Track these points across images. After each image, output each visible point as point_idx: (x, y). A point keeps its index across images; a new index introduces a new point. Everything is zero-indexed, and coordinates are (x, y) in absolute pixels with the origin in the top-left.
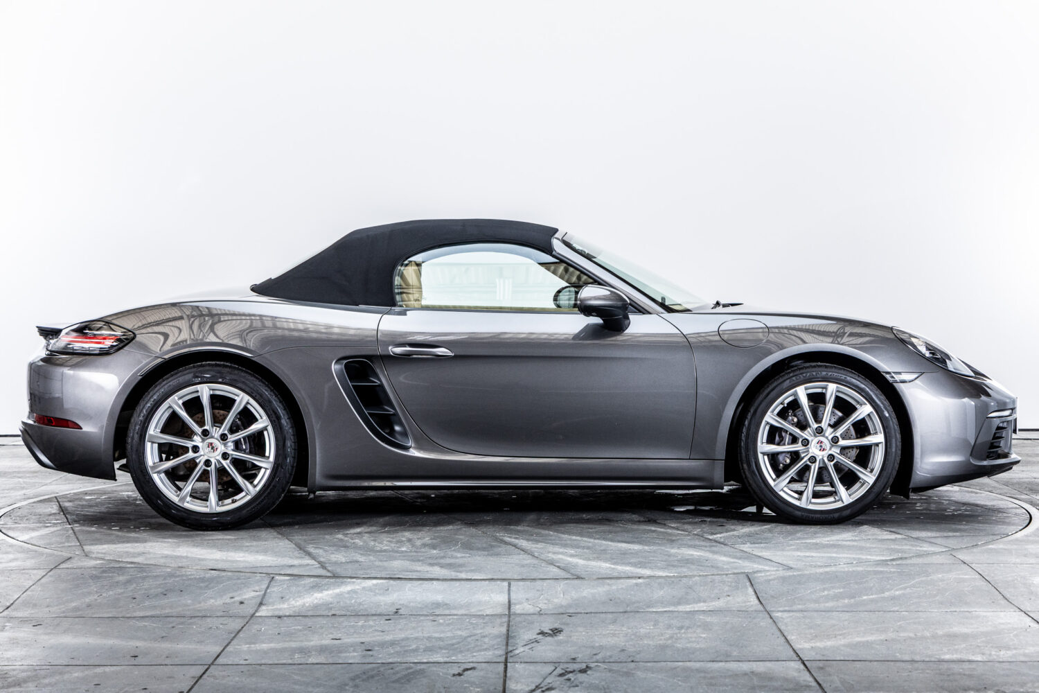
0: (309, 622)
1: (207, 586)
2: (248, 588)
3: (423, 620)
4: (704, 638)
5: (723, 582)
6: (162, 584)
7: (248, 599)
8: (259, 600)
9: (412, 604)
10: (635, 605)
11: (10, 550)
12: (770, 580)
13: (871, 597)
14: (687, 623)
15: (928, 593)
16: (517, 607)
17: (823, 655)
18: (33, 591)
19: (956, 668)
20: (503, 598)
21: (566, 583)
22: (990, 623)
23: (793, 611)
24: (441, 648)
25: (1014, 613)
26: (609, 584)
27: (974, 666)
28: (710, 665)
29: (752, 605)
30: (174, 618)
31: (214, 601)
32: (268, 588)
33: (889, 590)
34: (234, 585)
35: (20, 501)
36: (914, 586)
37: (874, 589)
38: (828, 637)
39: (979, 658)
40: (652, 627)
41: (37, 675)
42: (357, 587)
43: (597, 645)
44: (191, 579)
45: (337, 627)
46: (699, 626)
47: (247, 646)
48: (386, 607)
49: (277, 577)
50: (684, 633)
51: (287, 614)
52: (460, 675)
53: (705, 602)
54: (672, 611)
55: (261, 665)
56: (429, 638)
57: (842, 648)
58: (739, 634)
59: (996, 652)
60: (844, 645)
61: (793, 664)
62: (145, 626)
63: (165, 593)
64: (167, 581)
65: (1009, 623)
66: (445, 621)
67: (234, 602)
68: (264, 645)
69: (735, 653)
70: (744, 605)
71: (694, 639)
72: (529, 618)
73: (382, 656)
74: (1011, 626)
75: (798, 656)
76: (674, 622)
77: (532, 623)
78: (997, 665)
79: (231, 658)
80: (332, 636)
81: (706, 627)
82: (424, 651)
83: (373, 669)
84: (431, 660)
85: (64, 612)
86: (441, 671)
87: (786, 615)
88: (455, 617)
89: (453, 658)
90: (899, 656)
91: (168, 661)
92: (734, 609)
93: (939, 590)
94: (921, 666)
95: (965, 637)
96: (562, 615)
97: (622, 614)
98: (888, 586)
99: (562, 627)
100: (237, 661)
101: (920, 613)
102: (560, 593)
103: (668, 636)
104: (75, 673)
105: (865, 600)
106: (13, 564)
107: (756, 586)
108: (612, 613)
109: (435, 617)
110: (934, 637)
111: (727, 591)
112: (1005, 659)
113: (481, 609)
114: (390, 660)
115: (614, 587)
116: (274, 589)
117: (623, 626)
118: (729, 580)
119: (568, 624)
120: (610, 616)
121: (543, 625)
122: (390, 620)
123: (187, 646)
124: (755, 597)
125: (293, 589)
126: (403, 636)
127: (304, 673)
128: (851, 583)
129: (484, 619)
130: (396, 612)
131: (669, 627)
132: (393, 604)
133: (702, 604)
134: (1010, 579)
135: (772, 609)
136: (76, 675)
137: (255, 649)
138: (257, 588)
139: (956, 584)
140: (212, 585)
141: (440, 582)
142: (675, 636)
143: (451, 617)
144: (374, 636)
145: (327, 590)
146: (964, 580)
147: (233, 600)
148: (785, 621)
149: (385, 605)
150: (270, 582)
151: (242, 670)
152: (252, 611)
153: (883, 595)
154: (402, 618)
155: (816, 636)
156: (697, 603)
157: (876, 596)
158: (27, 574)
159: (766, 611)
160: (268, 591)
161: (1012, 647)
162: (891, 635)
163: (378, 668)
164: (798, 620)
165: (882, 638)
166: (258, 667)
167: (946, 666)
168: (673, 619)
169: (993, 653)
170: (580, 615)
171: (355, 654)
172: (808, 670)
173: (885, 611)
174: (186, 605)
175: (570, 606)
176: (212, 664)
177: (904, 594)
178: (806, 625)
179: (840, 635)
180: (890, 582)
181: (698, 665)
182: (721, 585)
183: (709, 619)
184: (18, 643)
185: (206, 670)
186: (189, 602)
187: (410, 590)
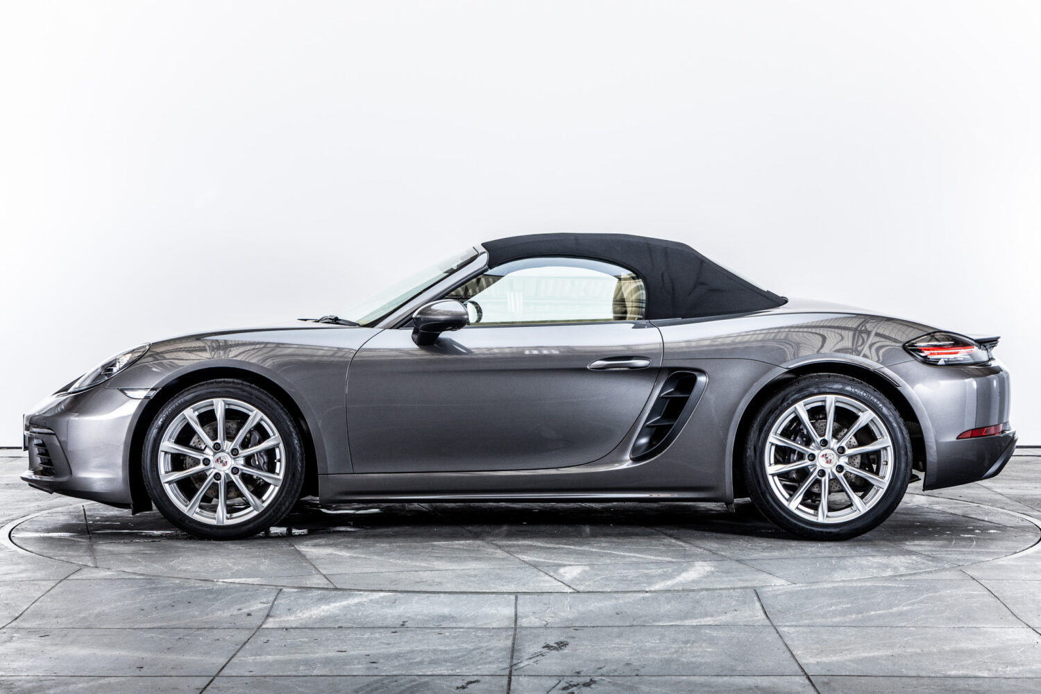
0: (316, 634)
1: (215, 598)
2: (256, 599)
3: (428, 633)
4: (709, 652)
5: (730, 597)
6: (171, 595)
7: (256, 611)
8: (266, 612)
9: (418, 617)
10: (643, 619)
11: (21, 561)
12: (778, 595)
13: (879, 612)
14: (693, 637)
15: (936, 609)
16: (524, 620)
17: (829, 671)
18: (41, 602)
19: (962, 684)
20: (509, 611)
21: (573, 597)
22: (997, 639)
23: (800, 626)
24: (446, 661)
25: (1023, 630)
26: (616, 598)
27: (980, 682)
28: (714, 679)
29: (759, 621)
30: (181, 630)
31: (222, 613)
32: (275, 600)
33: (897, 605)
34: (242, 597)
35: (34, 512)
36: (921, 602)
37: (882, 604)
38: (835, 652)
39: (986, 674)
40: (657, 641)
41: (41, 685)
42: (365, 599)
43: (602, 658)
44: (200, 591)
45: (343, 639)
46: (705, 641)
47: (253, 658)
48: (393, 620)
49: (285, 590)
50: (690, 647)
51: (294, 626)
52: (463, 687)
53: (712, 616)
54: (679, 626)
55: (265, 676)
56: (435, 651)
57: (848, 663)
58: (744, 648)
59: (1003, 668)
60: (850, 661)
61: (797, 679)
62: (152, 637)
63: (173, 604)
64: (175, 593)
65: (1016, 640)
66: (451, 635)
67: (241, 614)
68: (270, 657)
69: (740, 668)
70: (751, 619)
71: (699, 654)
72: (535, 631)
73: (386, 669)
74: (1018, 642)
75: (803, 670)
76: (681, 637)
77: (538, 636)
78: (1003, 681)
79: (236, 670)
80: (337, 649)
81: (712, 641)
82: (429, 663)
83: (376, 682)
84: (435, 673)
85: (71, 623)
86: (444, 683)
87: (792, 630)
88: (461, 630)
89: (458, 671)
90: (905, 672)
91: (173, 673)
92: (741, 623)
93: (947, 606)
94: (926, 681)
95: (971, 653)
96: (567, 630)
97: (628, 628)
98: (897, 602)
99: (569, 640)
100: (242, 672)
101: (928, 629)
102: (567, 607)
103: (673, 650)
104: (80, 683)
105: (872, 616)
106: (23, 575)
107: (764, 602)
108: (618, 626)
109: (442, 630)
110: (941, 652)
111: (734, 606)
112: (1011, 676)
113: (488, 621)
114: (395, 673)
115: (621, 601)
116: (282, 601)
117: (629, 640)
118: (738, 594)
119: (573, 637)
120: (616, 630)
121: (549, 638)
122: (396, 632)
123: (193, 658)
124: (762, 611)
125: (301, 601)
126: (408, 648)
127: (309, 685)
128: (858, 599)
129: (490, 632)
130: (403, 625)
131: (675, 641)
132: (400, 616)
133: (709, 618)
134: (1019, 595)
135: (779, 624)
136: (81, 685)
137: (259, 661)
138: (265, 600)
139: (964, 600)
140: (220, 597)
141: (447, 595)
142: (681, 650)
143: (457, 630)
144: (380, 649)
145: (334, 602)
146: (972, 596)
147: (241, 611)
148: (792, 636)
149: (391, 617)
150: (278, 594)
151: (246, 682)
152: (259, 623)
153: (890, 610)
154: (407, 631)
155: (822, 651)
156: (704, 617)
157: (884, 611)
158: (37, 584)
159: (773, 625)
160: (276, 603)
161: (1019, 663)
162: (897, 651)
163: (382, 680)
164: (805, 635)
165: (888, 653)
166: (263, 679)
167: (951, 681)
168: (679, 634)
169: (1000, 669)
170: (586, 628)
171: (360, 666)
172: (813, 685)
173: (892, 627)
174: (193, 617)
175: (576, 620)
176: (217, 675)
177: (912, 610)
178: (813, 640)
179: (847, 650)
180: (898, 597)
181: (702, 679)
182: (729, 599)
183: (715, 634)
184: (24, 654)
185: (211, 682)
186: (197, 613)
187: (417, 602)
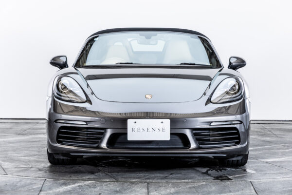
5: (240, 184)
7: (36, 189)
8: (40, 188)
9: (106, 192)
12: (261, 183)
16: (151, 193)
20: (145, 189)
29: (253, 194)
31: (21, 189)
42: (82, 184)
48: (95, 193)
49: (47, 179)
53: (232, 192)
70: (249, 194)
102: (170, 188)
107: (254, 186)
111: (242, 188)
124: (254, 191)
125: (55, 185)
132: (98, 191)
138: (39, 184)
145: (70, 185)
152: (37, 194)
160: (44, 185)
187: (105, 185)
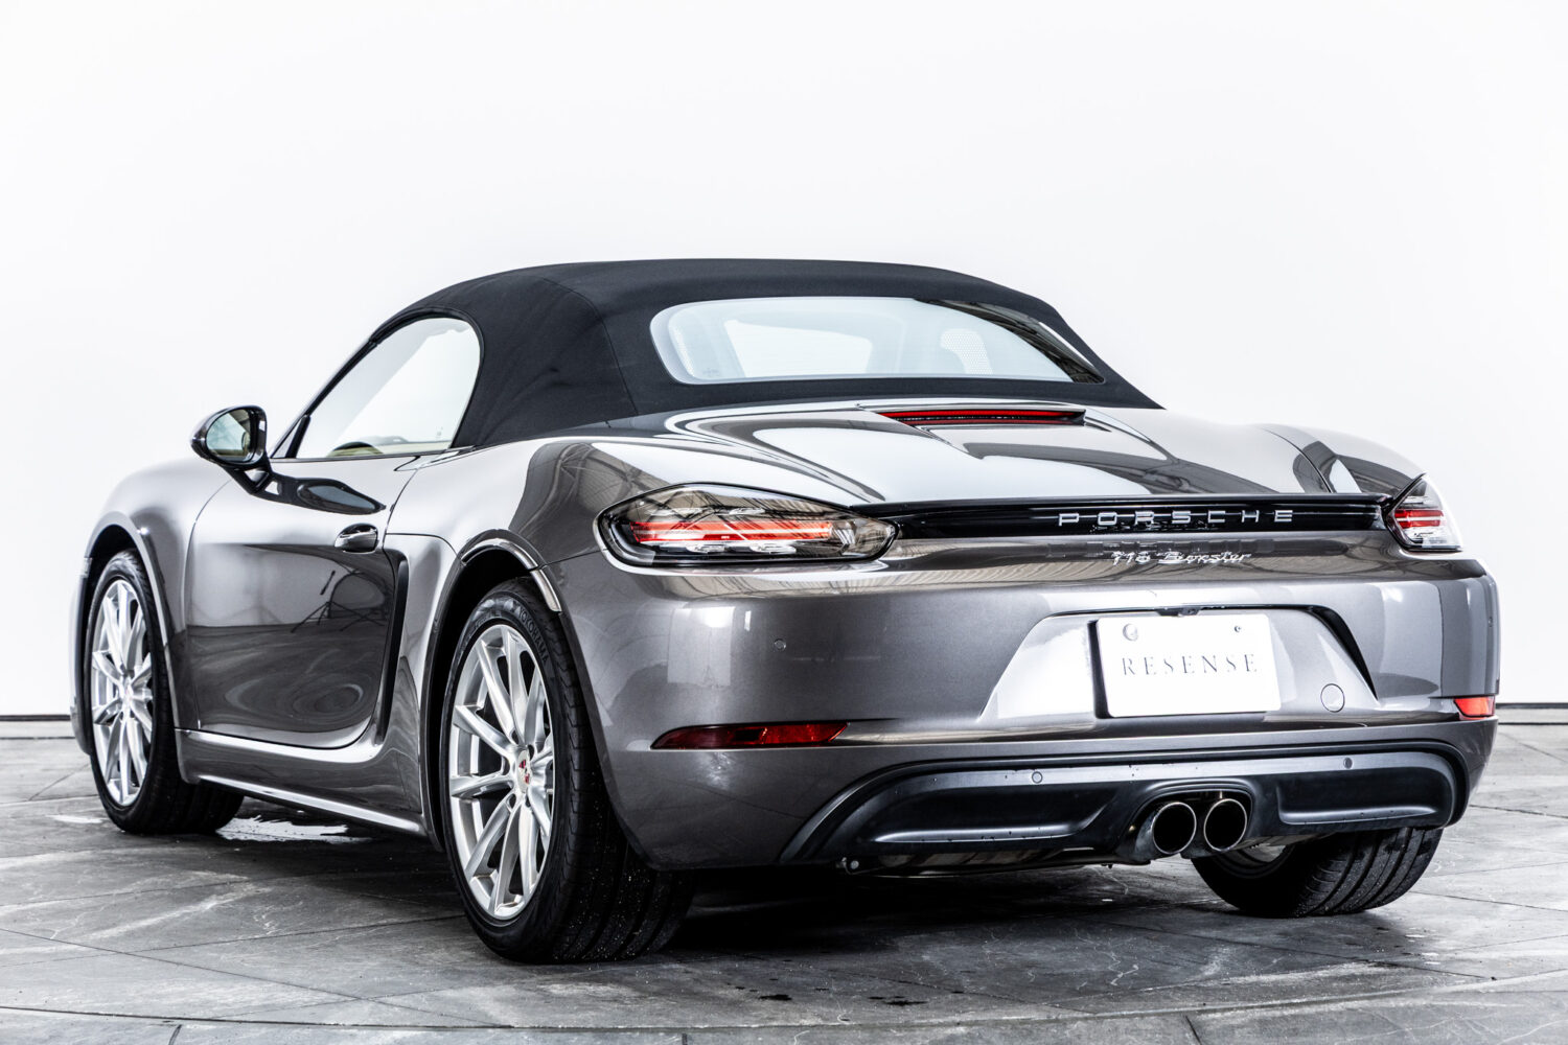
21: (807, 1035)
118: (1150, 1027)
150: (174, 1035)
182: (1133, 1038)
